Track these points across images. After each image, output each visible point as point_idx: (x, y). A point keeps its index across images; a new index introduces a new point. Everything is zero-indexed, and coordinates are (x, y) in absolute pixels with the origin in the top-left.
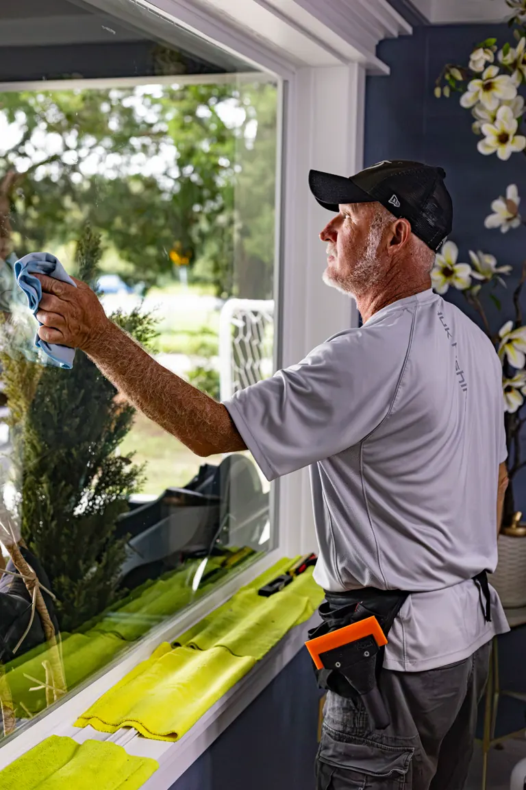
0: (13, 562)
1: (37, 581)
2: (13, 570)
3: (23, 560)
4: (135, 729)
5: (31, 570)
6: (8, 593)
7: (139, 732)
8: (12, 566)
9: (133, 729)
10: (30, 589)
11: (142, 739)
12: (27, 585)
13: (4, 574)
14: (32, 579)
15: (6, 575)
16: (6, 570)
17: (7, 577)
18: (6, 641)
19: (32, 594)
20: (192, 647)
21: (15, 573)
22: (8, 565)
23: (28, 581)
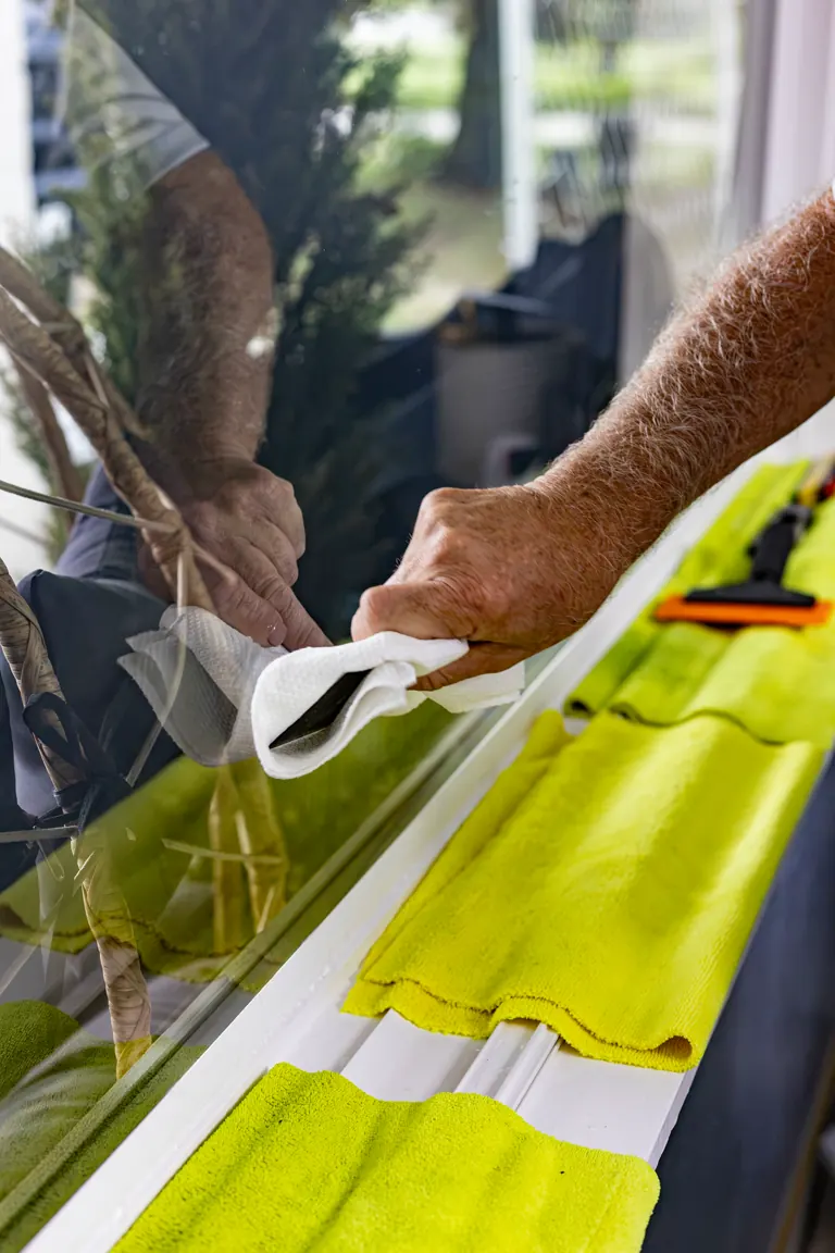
0: (109, 475)
1: (186, 537)
2: (108, 499)
3: (140, 472)
4: (550, 1027)
5: (166, 503)
6: (96, 574)
7: (560, 1037)
8: (105, 488)
9: (542, 1027)
10: (165, 560)
11: (572, 1058)
12: (155, 551)
13: (80, 515)
14: (170, 530)
15: (85, 518)
16: (86, 503)
17: (88, 523)
18: (104, 749)
19: (174, 575)
20: (625, 715)
21: (112, 513)
22: (91, 486)
23: (156, 536)
